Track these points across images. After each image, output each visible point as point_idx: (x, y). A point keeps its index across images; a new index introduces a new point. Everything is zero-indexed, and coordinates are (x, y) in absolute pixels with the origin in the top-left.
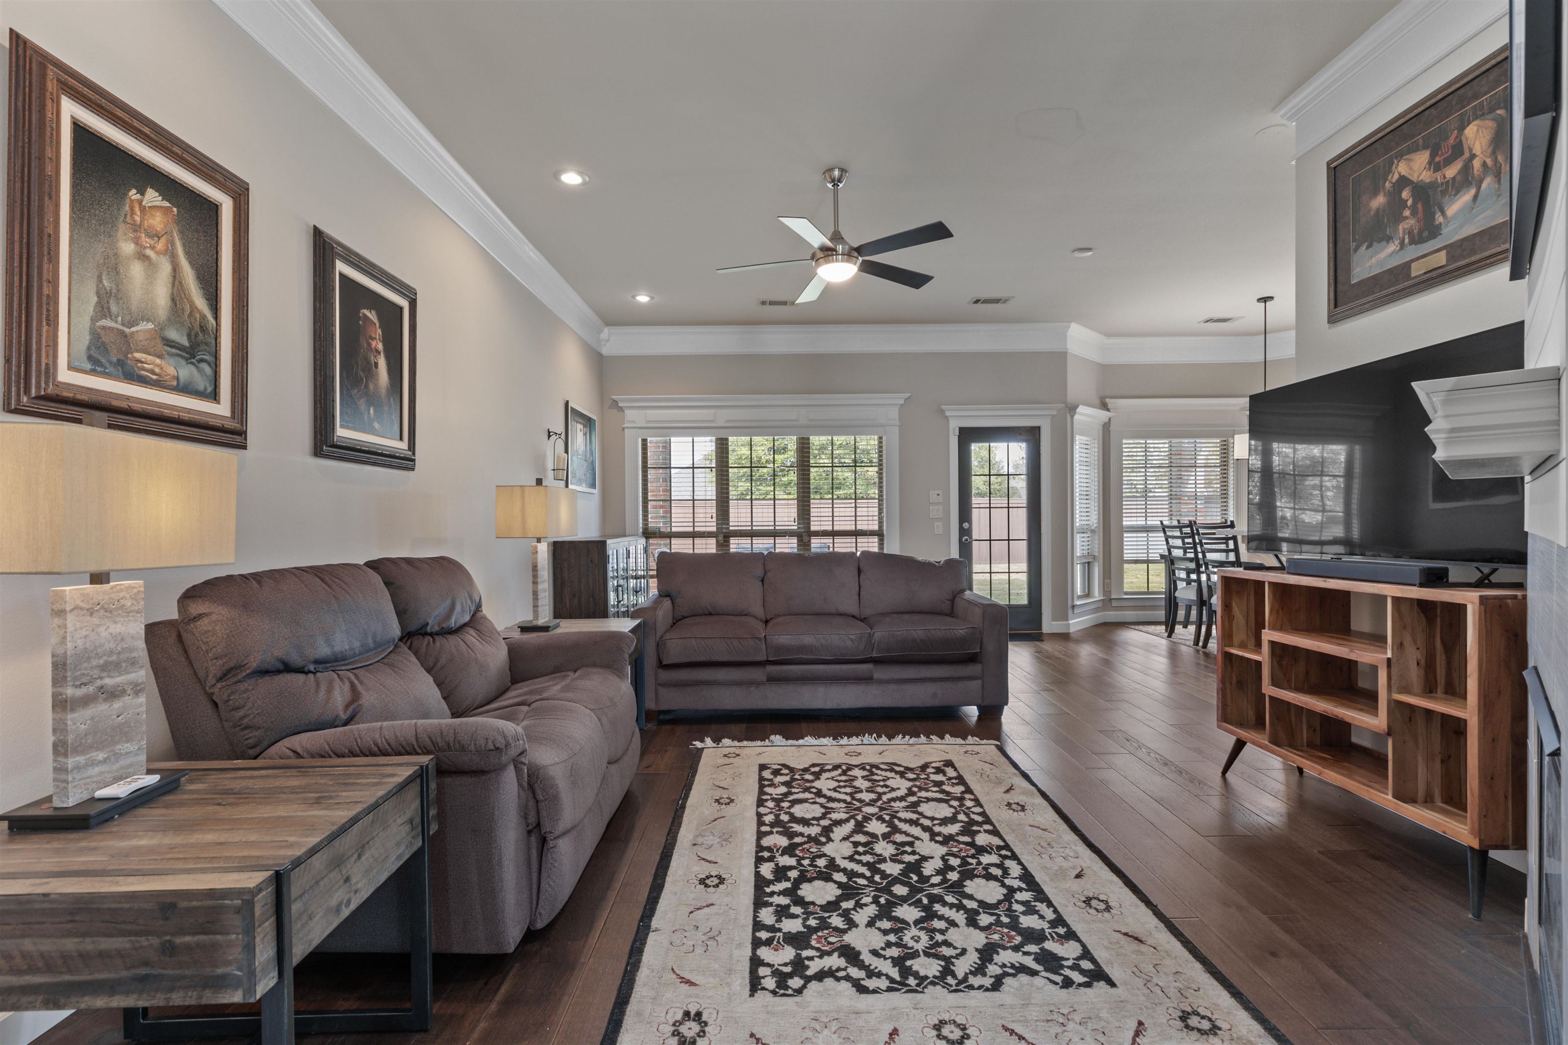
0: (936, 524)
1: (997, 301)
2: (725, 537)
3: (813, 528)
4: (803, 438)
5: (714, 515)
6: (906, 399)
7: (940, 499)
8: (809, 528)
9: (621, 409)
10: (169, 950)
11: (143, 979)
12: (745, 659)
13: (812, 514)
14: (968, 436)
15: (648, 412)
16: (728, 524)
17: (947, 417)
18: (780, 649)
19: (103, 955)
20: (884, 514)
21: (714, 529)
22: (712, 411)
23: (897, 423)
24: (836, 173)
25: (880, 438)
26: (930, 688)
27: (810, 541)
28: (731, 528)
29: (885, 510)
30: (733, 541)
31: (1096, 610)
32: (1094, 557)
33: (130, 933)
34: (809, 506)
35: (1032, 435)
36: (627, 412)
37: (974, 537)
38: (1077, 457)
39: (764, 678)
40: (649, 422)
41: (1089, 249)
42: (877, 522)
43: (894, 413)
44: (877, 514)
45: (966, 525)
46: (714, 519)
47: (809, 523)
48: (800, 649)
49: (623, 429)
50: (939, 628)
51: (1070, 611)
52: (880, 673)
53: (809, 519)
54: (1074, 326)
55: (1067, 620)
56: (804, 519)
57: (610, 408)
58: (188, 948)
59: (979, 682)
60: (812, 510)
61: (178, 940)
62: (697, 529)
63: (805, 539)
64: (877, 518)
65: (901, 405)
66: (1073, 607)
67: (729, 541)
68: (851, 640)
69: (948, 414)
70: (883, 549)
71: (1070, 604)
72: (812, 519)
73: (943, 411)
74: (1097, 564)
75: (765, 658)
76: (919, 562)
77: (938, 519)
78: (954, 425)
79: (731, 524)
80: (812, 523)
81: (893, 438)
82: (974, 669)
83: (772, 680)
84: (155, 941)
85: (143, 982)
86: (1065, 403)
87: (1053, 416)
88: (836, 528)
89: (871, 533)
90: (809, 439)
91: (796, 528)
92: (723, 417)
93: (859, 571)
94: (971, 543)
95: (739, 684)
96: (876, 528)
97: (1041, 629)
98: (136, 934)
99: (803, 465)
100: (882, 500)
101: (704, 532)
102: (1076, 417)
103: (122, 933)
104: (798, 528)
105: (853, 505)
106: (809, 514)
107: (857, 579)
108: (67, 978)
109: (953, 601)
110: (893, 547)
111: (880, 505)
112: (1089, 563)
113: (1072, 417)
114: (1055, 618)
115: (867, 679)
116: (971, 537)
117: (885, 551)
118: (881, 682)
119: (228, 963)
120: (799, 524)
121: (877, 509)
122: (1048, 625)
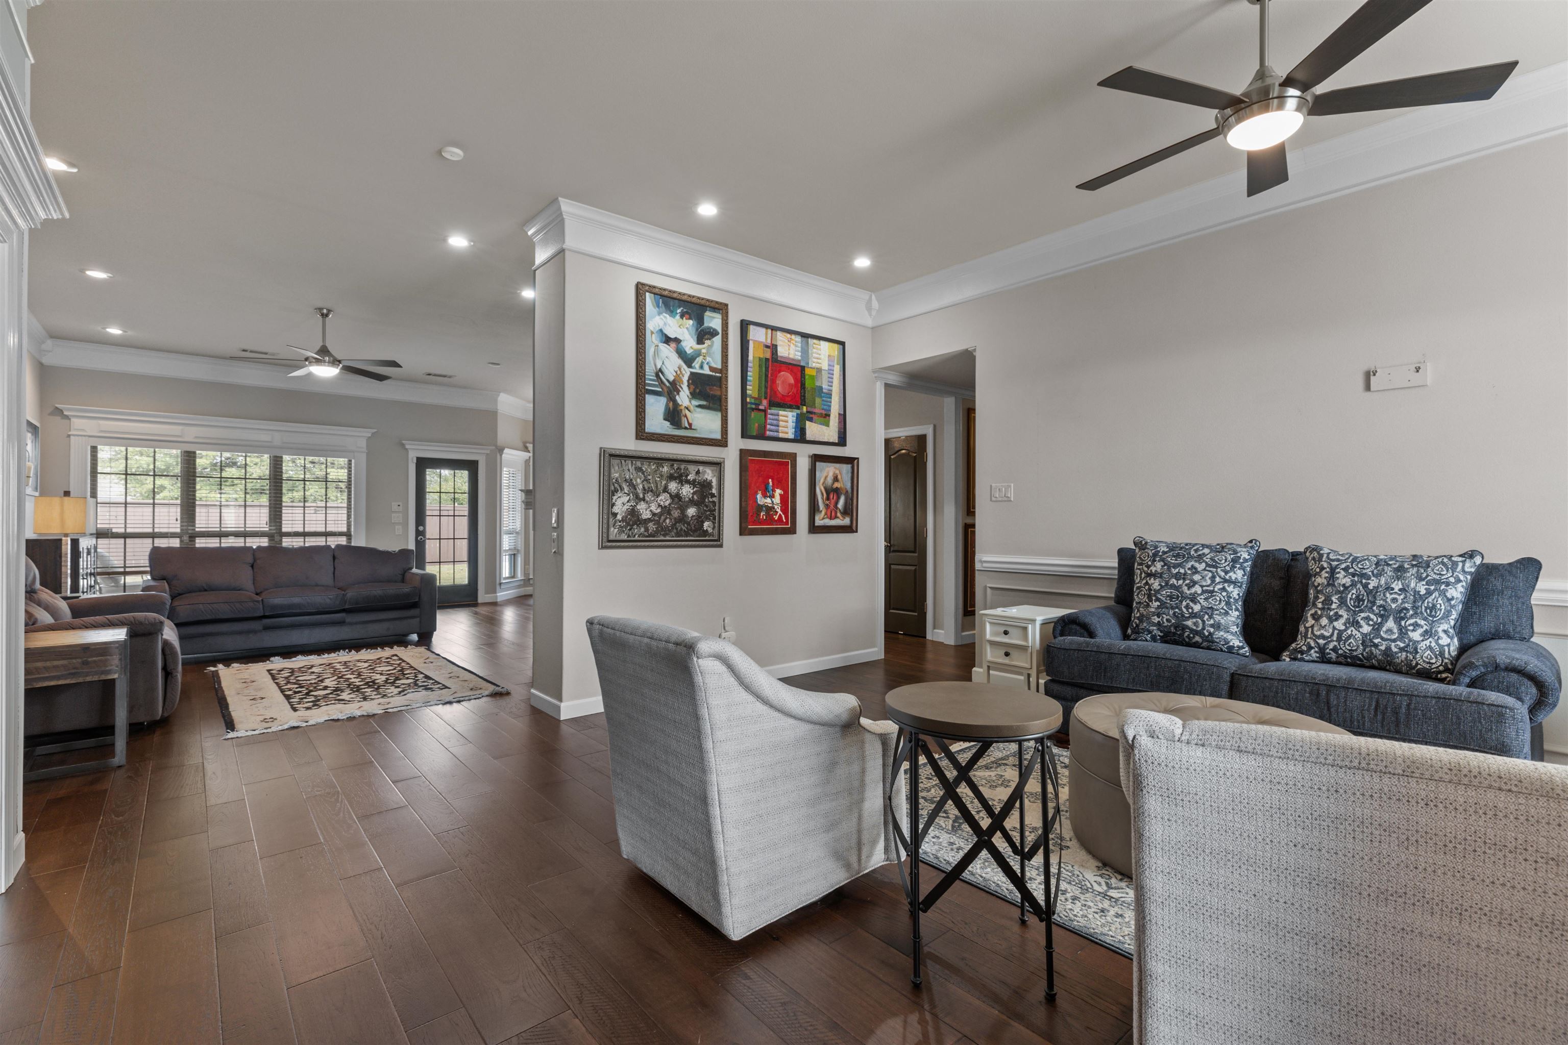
0: (397, 527)
1: (445, 376)
2: (190, 537)
3: (284, 530)
4: (275, 457)
5: (179, 518)
6: (373, 434)
7: (401, 508)
8: (281, 529)
9: (67, 418)
10: (86, 663)
11: (72, 674)
12: (246, 616)
13: (283, 519)
14: (423, 464)
15: (102, 422)
16: (194, 526)
17: (407, 449)
18: (274, 607)
19: (55, 667)
20: (352, 519)
21: (178, 530)
22: (180, 427)
23: (365, 450)
24: (325, 311)
25: (350, 461)
26: (385, 625)
27: (281, 540)
28: (197, 530)
29: (352, 516)
30: (198, 540)
31: (519, 587)
32: (518, 551)
33: (68, 659)
34: (281, 512)
35: (471, 466)
36: (73, 420)
37: (427, 537)
38: (505, 482)
39: (261, 628)
40: (102, 431)
41: (498, 364)
42: (346, 525)
43: (363, 443)
44: (346, 519)
45: (421, 528)
46: (179, 522)
47: (281, 526)
48: (291, 606)
49: (69, 436)
50: (392, 589)
51: (498, 587)
52: (349, 618)
53: (281, 522)
54: (502, 394)
55: (496, 593)
56: (275, 522)
57: (51, 414)
58: (95, 661)
59: (418, 619)
60: (283, 515)
61: (90, 660)
62: (156, 530)
63: (277, 538)
64: (346, 522)
65: (369, 437)
66: (500, 584)
67: (194, 541)
68: (330, 599)
69: (407, 447)
70: (350, 543)
71: (498, 582)
72: (283, 522)
73: (403, 445)
74: (519, 555)
75: (262, 614)
76: (380, 551)
77: (398, 524)
78: (413, 456)
79: (197, 526)
80: (283, 526)
81: (361, 460)
82: (414, 612)
83: (267, 628)
84: (79, 660)
85: (73, 675)
86: (496, 446)
87: (487, 454)
88: (306, 530)
89: (341, 534)
90: (282, 457)
91: (267, 529)
92: (191, 434)
93: (334, 558)
94: (424, 541)
95: (240, 633)
96: (345, 529)
97: (477, 600)
98: (71, 659)
99: (275, 479)
100: (351, 509)
101: (167, 533)
102: (503, 455)
103: (64, 659)
104: (270, 530)
105: (324, 512)
106: (281, 519)
107: (332, 563)
108: (37, 676)
109: (403, 575)
110: (359, 541)
111: (348, 512)
112: (514, 554)
113: (501, 455)
114: (487, 593)
115: (342, 623)
116: (424, 536)
117: (353, 544)
118: (351, 624)
119: (112, 665)
120: (270, 526)
121: (346, 515)
122: (482, 597)
